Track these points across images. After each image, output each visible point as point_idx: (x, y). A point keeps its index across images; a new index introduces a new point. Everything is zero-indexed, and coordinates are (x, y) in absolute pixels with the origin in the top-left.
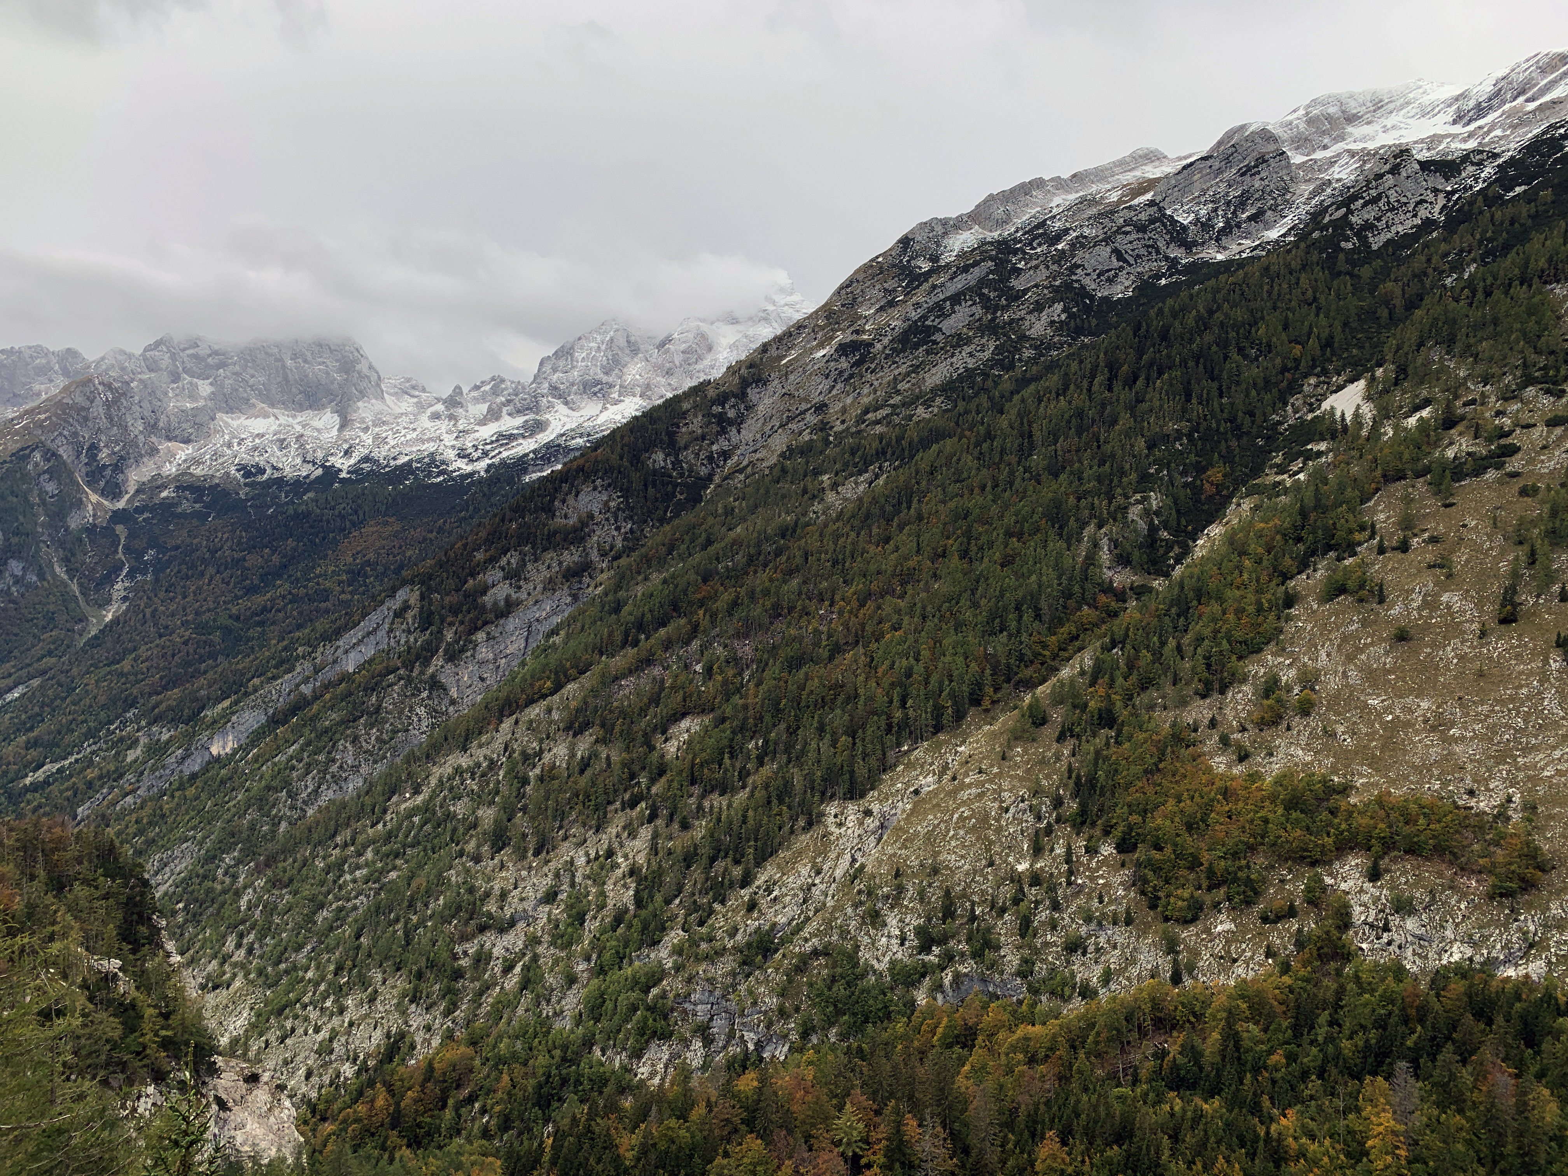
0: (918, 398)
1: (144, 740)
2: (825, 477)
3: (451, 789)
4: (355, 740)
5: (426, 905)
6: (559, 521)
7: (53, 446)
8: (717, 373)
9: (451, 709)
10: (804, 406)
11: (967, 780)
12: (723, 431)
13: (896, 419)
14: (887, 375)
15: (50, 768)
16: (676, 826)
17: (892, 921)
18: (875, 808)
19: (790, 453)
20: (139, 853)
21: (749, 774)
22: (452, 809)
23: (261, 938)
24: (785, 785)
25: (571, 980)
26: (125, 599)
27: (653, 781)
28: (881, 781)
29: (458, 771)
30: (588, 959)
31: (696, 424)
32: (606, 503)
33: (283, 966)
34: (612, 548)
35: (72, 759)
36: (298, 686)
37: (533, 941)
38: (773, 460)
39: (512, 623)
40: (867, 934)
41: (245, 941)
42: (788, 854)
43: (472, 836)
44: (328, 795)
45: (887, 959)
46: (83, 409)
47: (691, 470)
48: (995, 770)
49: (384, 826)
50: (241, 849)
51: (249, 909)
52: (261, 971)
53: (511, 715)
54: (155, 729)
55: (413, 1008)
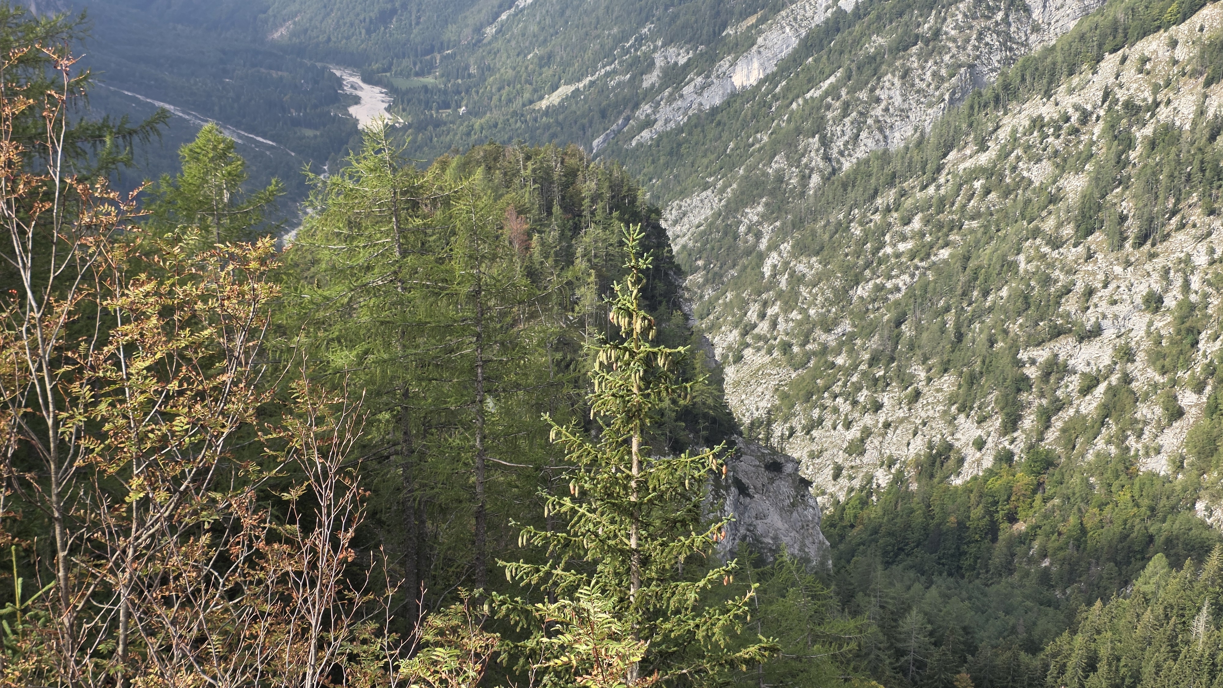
1: (659, 62)
3: (1028, 148)
4: (905, 74)
5: (986, 293)
9: (1033, 38)
15: (565, 90)
20: (658, 197)
22: (1025, 174)
23: (787, 308)
25: (1174, 415)
29: (1037, 123)
30: (1199, 389)
33: (810, 347)
35: (587, 81)
37: (1124, 356)
41: (770, 312)
43: (1050, 213)
44: (869, 145)
49: (938, 187)
50: (767, 205)
51: (774, 276)
52: (786, 347)
53: (1114, 50)
54: (672, 51)
55: (962, 417)
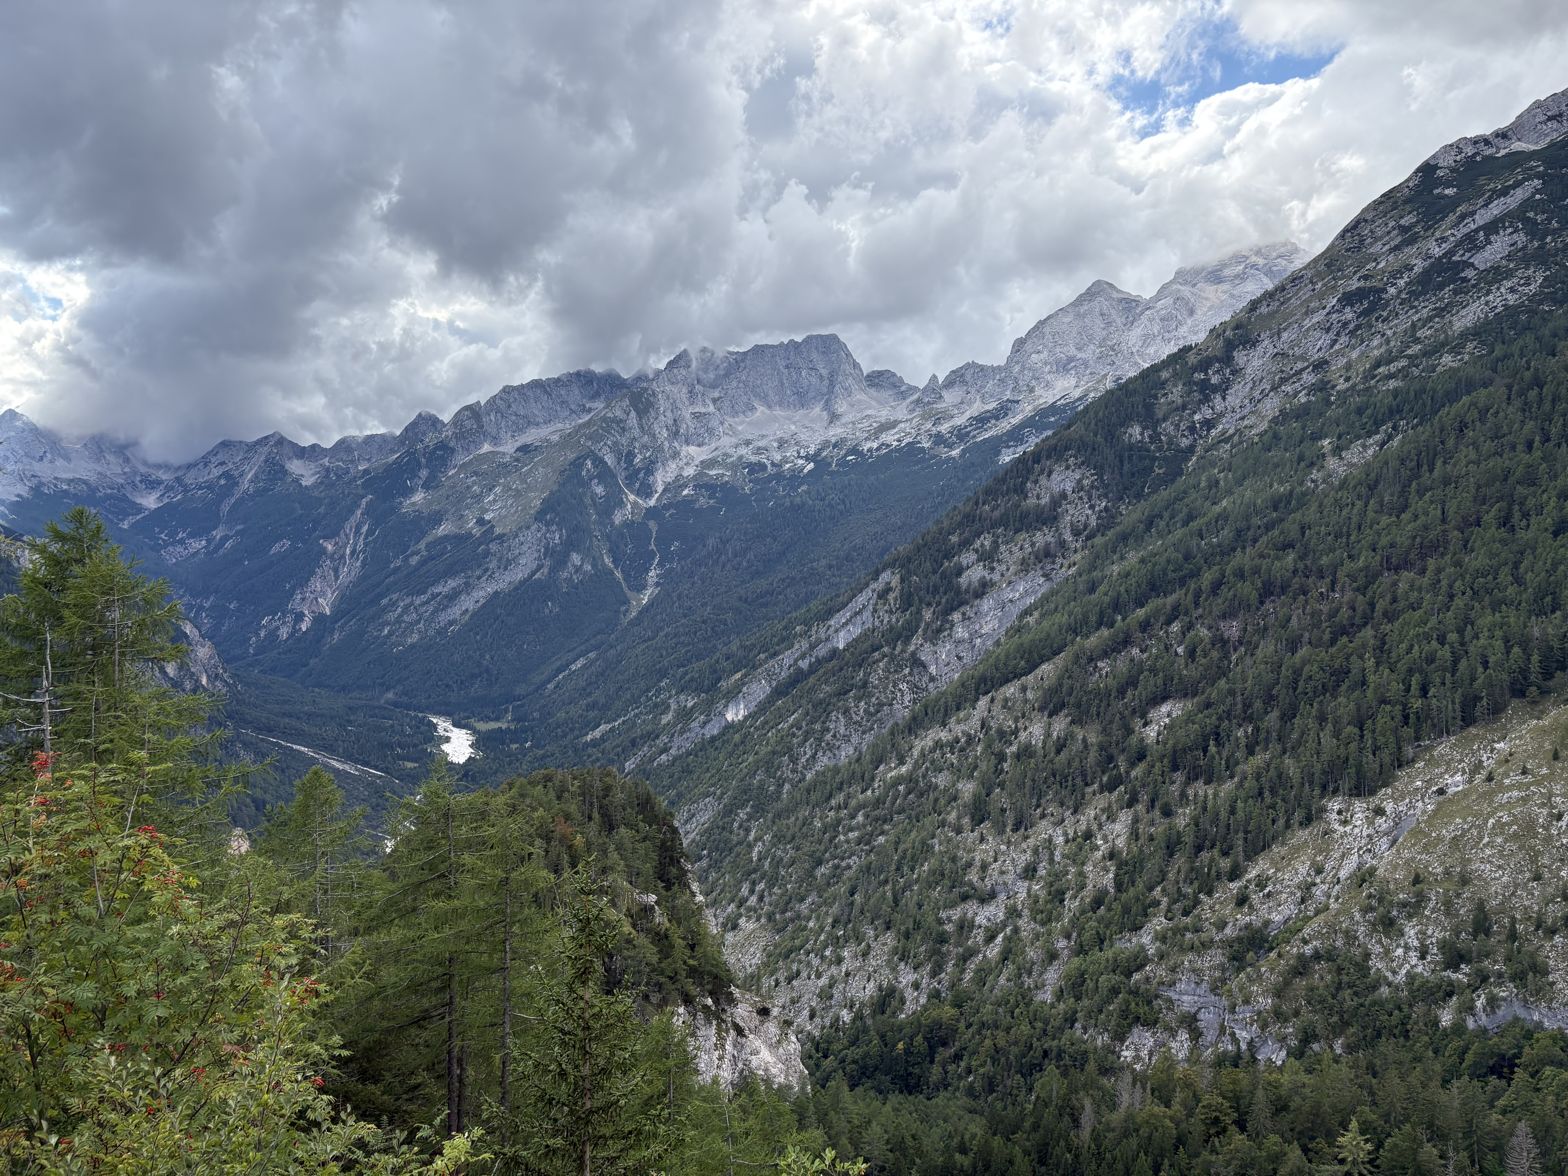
0: (1443, 345)
1: (673, 706)
2: (1326, 442)
3: (933, 762)
4: (846, 712)
5: (912, 870)
6: (1031, 501)
7: (600, 454)
8: (1200, 337)
9: (931, 685)
10: (1300, 365)
11: (1507, 781)
12: (1206, 399)
13: (1416, 372)
14: (1402, 323)
15: (604, 727)
16: (1157, 812)
17: (1411, 932)
18: (1389, 807)
19: (1284, 416)
20: (672, 803)
21: (1237, 763)
22: (933, 780)
23: (770, 886)
24: (1280, 776)
25: (1052, 956)
26: (657, 584)
27: (1133, 765)
28: (1396, 778)
29: (938, 745)
30: (1068, 937)
31: (1176, 393)
32: (1079, 481)
33: (789, 914)
34: (1086, 526)
35: (620, 721)
36: (796, 661)
37: (1013, 913)
38: (1264, 426)
39: (986, 604)
40: (1380, 942)
41: (758, 888)
42: (1284, 850)
43: (953, 808)
44: (824, 761)
45: (1404, 971)
46: (621, 421)
47: (1170, 443)
48: (1545, 771)
49: (873, 792)
50: (752, 807)
51: (759, 860)
52: (770, 917)
53: (986, 693)
54: (682, 697)
55: (902, 965)
